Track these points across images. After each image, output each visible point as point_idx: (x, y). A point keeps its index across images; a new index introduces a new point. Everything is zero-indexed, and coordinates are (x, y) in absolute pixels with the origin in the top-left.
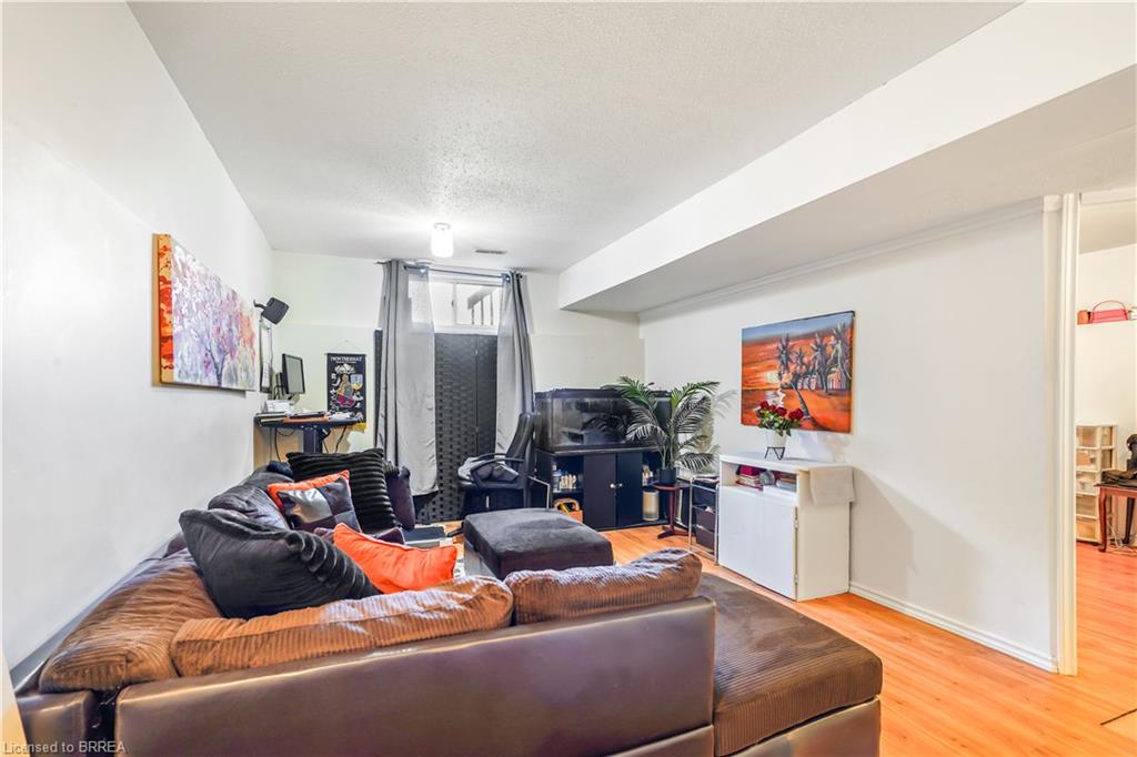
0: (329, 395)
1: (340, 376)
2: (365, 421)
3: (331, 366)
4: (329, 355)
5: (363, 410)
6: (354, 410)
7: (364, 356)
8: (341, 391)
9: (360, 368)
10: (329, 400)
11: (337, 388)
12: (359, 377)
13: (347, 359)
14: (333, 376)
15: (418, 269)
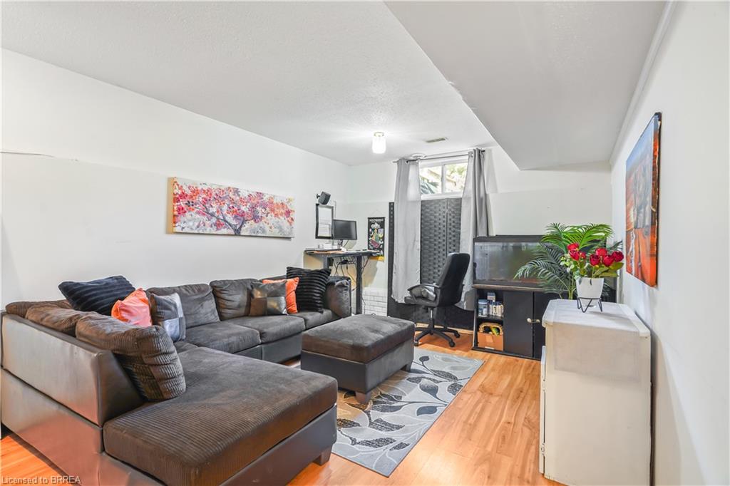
0: (369, 241)
1: (373, 230)
2: (383, 255)
3: (370, 224)
4: (369, 218)
5: (383, 249)
6: (379, 249)
7: (384, 218)
8: (374, 239)
9: (382, 225)
10: (369, 243)
11: (372, 237)
12: (382, 230)
13: (376, 220)
14: (370, 230)
15: (414, 161)
